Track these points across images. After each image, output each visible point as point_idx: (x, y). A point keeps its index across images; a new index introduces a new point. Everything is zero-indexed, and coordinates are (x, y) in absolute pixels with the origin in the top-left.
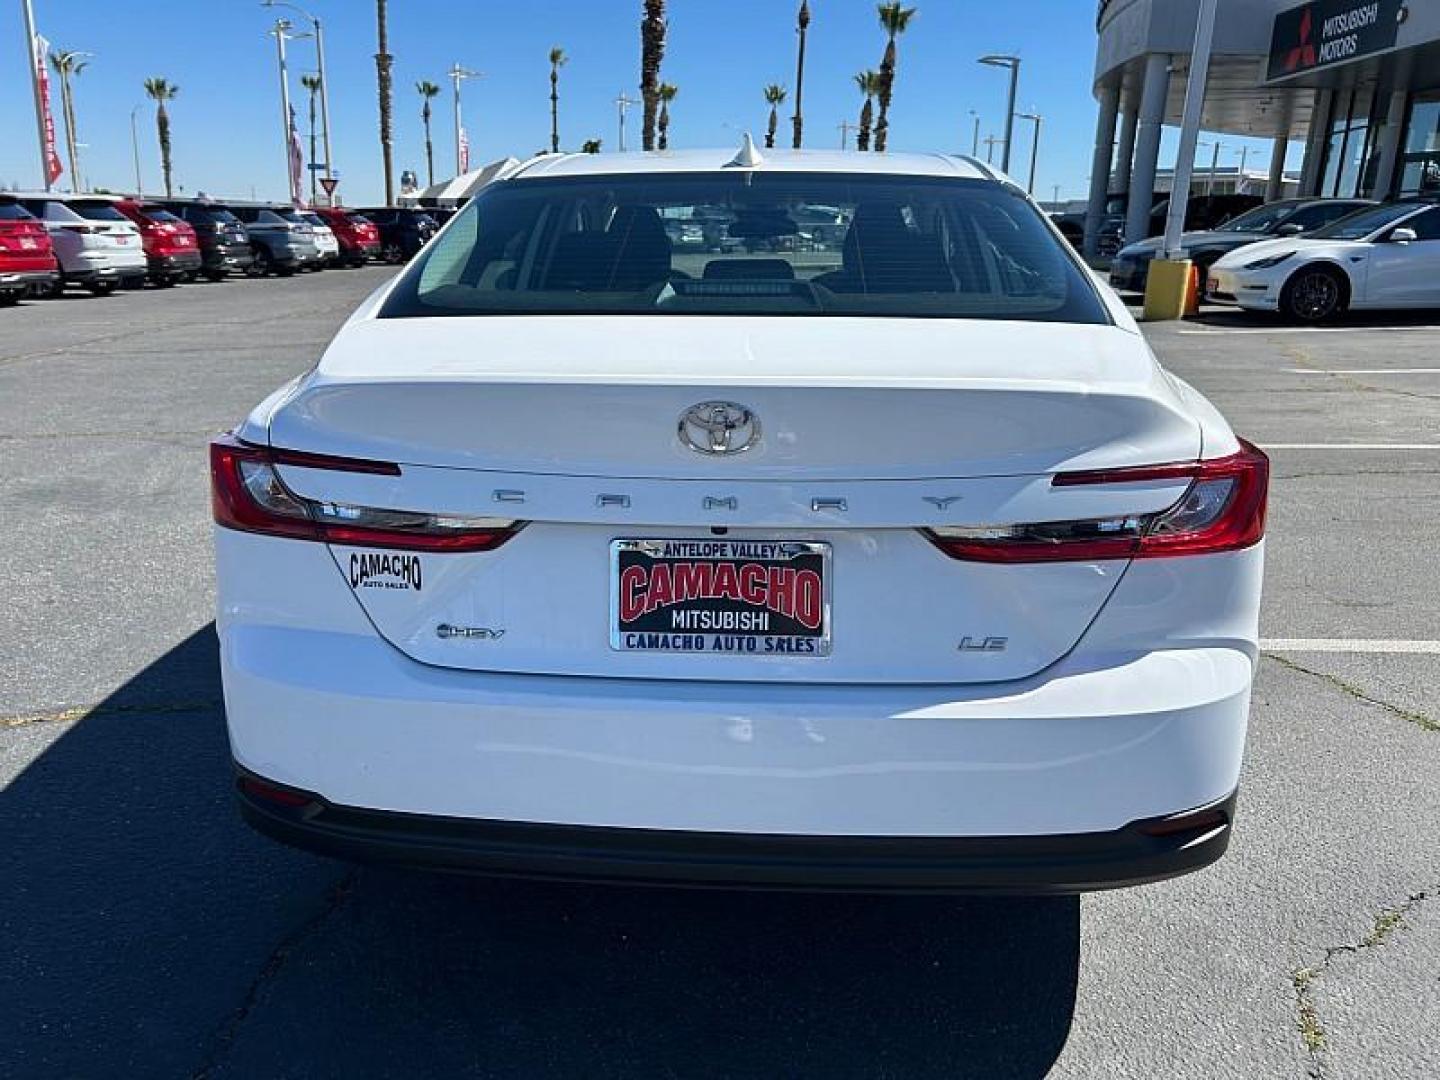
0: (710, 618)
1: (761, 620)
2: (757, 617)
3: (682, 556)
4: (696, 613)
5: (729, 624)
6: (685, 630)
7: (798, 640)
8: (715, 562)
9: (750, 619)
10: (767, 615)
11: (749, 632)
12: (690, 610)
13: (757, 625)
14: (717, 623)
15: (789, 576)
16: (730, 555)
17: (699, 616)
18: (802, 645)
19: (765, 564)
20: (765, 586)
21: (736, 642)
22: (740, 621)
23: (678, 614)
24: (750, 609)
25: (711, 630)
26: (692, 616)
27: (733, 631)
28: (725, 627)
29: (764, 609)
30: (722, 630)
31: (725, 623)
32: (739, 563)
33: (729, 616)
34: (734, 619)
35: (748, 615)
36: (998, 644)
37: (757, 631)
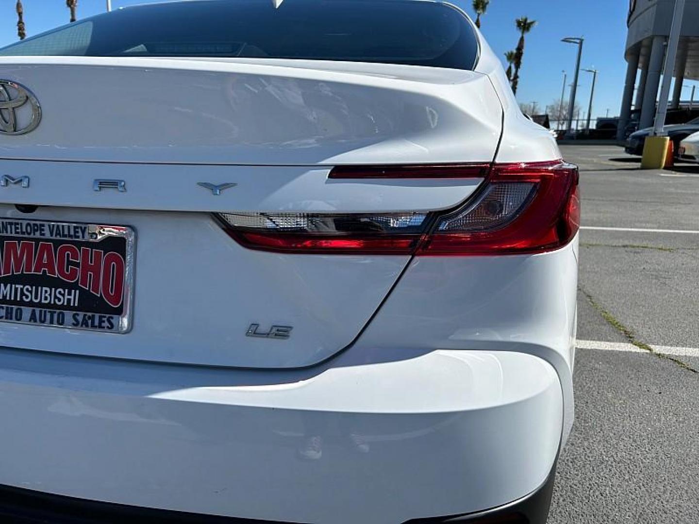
0: (31, 292)
1: (72, 297)
2: (69, 294)
3: (9, 234)
4: (19, 287)
5: (46, 298)
6: (10, 302)
7: (100, 317)
8: (37, 240)
9: (63, 295)
10: (78, 292)
11: (62, 307)
12: (15, 284)
13: (69, 300)
14: (36, 298)
15: (98, 255)
16: (48, 235)
17: (22, 290)
18: (104, 322)
19: (79, 244)
20: (77, 265)
21: (48, 316)
22: (56, 297)
23: (5, 287)
24: (64, 285)
25: (31, 304)
26: (16, 289)
27: (48, 306)
28: (43, 301)
29: (75, 286)
30: (40, 305)
31: (43, 298)
32: (57, 243)
33: (46, 292)
34: (50, 295)
35: (63, 292)
36: (282, 332)
37: (68, 307)
